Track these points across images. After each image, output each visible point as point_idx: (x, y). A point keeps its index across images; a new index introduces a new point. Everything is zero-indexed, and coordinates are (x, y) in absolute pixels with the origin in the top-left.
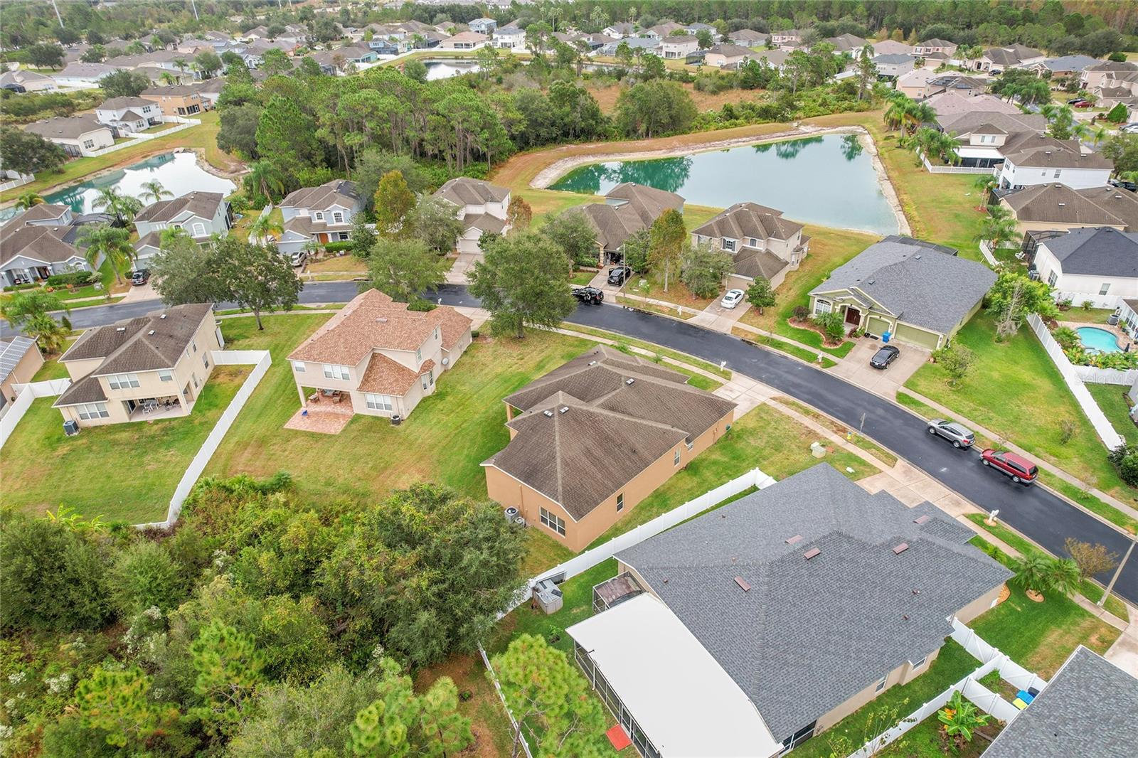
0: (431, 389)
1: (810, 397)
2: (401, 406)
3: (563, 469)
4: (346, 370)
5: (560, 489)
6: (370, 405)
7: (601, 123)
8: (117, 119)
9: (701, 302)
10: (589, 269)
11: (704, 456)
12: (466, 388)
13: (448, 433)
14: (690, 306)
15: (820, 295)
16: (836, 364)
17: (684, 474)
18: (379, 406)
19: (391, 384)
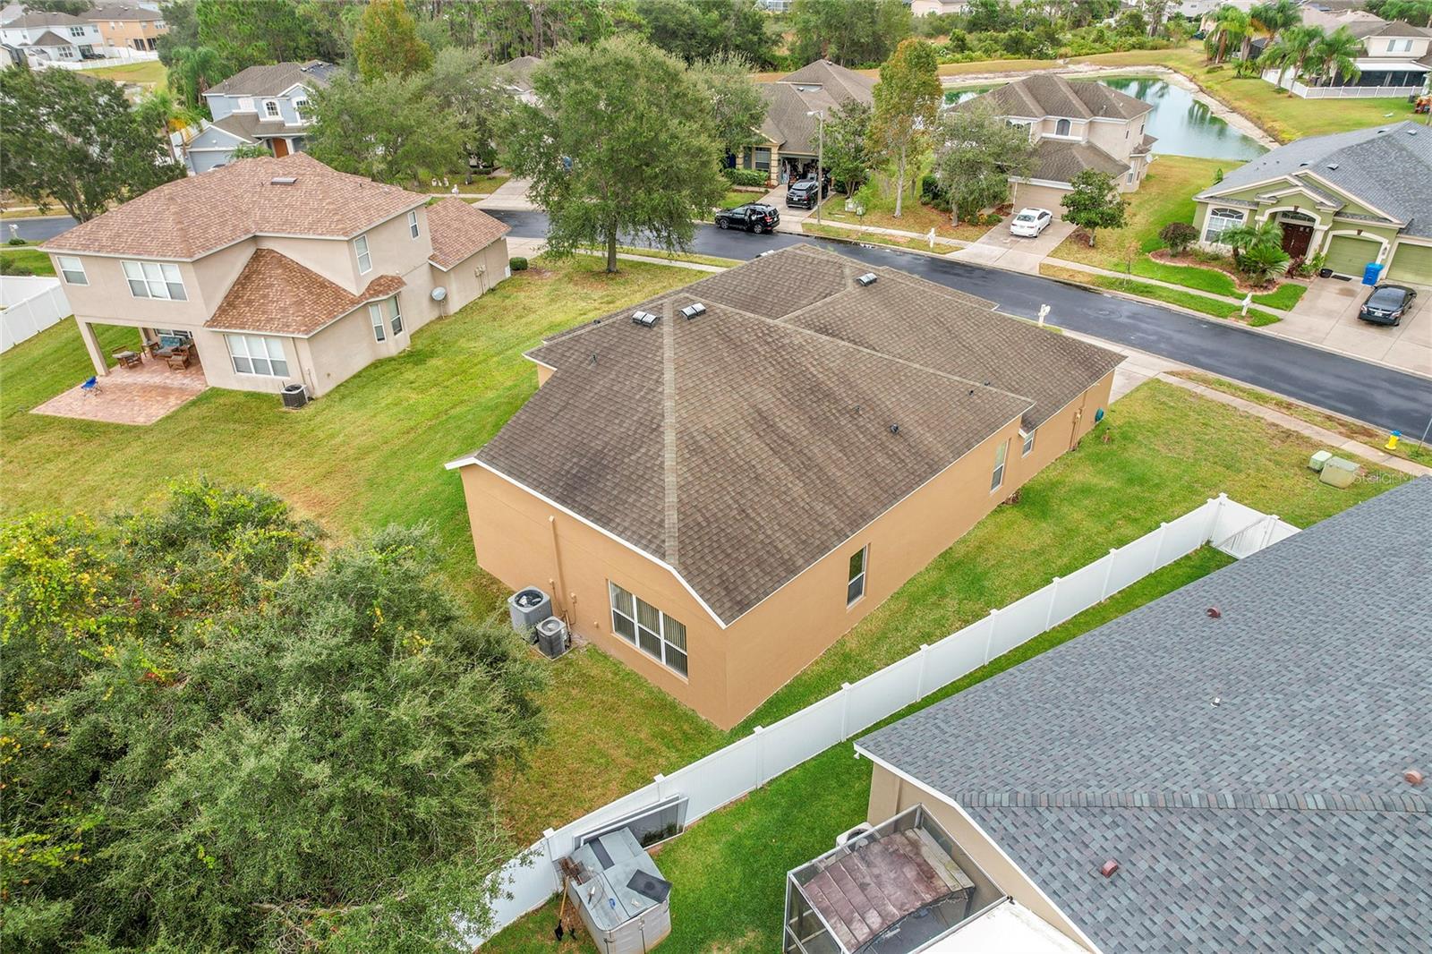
0: (395, 345)
1: (1251, 373)
2: (308, 364)
3: (682, 460)
4: (175, 275)
5: (672, 518)
6: (239, 365)
7: (766, 42)
8: (29, 41)
9: (971, 231)
10: (750, 189)
11: (1053, 475)
12: (479, 345)
13: (412, 423)
14: (950, 236)
15: (1221, 198)
16: (1279, 320)
17: (1012, 514)
18: (259, 366)
19: (284, 310)
